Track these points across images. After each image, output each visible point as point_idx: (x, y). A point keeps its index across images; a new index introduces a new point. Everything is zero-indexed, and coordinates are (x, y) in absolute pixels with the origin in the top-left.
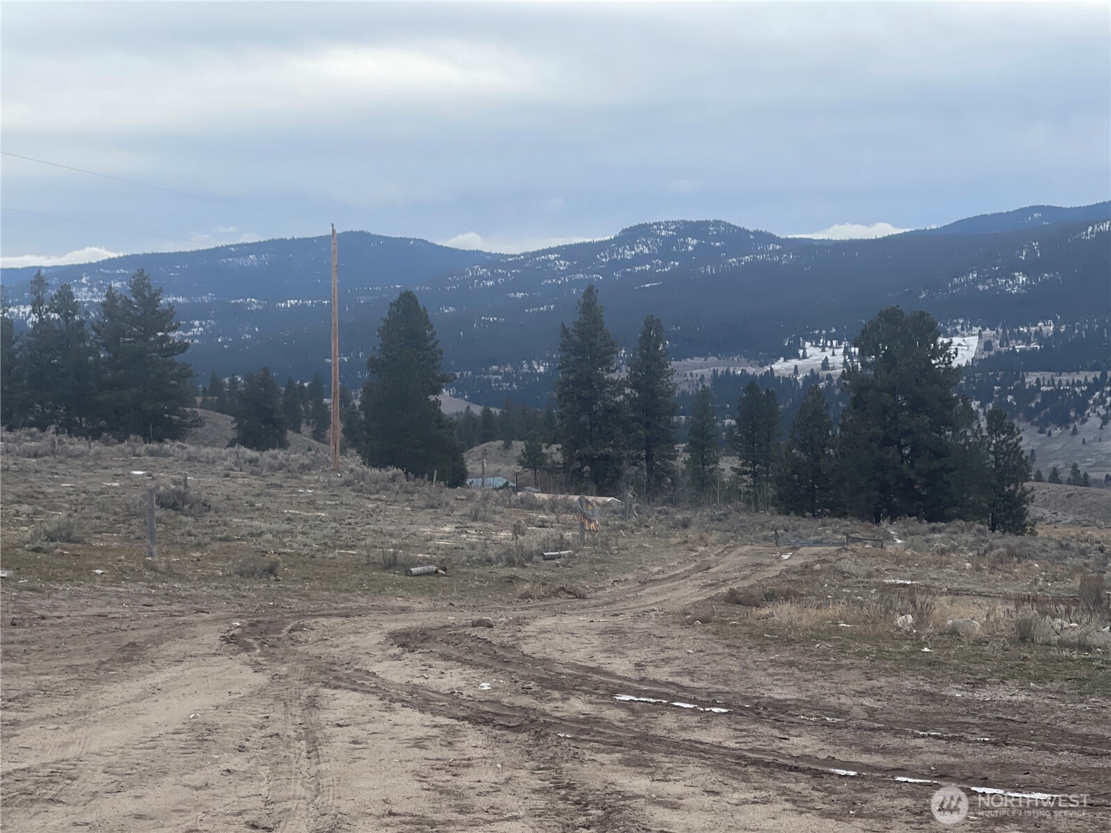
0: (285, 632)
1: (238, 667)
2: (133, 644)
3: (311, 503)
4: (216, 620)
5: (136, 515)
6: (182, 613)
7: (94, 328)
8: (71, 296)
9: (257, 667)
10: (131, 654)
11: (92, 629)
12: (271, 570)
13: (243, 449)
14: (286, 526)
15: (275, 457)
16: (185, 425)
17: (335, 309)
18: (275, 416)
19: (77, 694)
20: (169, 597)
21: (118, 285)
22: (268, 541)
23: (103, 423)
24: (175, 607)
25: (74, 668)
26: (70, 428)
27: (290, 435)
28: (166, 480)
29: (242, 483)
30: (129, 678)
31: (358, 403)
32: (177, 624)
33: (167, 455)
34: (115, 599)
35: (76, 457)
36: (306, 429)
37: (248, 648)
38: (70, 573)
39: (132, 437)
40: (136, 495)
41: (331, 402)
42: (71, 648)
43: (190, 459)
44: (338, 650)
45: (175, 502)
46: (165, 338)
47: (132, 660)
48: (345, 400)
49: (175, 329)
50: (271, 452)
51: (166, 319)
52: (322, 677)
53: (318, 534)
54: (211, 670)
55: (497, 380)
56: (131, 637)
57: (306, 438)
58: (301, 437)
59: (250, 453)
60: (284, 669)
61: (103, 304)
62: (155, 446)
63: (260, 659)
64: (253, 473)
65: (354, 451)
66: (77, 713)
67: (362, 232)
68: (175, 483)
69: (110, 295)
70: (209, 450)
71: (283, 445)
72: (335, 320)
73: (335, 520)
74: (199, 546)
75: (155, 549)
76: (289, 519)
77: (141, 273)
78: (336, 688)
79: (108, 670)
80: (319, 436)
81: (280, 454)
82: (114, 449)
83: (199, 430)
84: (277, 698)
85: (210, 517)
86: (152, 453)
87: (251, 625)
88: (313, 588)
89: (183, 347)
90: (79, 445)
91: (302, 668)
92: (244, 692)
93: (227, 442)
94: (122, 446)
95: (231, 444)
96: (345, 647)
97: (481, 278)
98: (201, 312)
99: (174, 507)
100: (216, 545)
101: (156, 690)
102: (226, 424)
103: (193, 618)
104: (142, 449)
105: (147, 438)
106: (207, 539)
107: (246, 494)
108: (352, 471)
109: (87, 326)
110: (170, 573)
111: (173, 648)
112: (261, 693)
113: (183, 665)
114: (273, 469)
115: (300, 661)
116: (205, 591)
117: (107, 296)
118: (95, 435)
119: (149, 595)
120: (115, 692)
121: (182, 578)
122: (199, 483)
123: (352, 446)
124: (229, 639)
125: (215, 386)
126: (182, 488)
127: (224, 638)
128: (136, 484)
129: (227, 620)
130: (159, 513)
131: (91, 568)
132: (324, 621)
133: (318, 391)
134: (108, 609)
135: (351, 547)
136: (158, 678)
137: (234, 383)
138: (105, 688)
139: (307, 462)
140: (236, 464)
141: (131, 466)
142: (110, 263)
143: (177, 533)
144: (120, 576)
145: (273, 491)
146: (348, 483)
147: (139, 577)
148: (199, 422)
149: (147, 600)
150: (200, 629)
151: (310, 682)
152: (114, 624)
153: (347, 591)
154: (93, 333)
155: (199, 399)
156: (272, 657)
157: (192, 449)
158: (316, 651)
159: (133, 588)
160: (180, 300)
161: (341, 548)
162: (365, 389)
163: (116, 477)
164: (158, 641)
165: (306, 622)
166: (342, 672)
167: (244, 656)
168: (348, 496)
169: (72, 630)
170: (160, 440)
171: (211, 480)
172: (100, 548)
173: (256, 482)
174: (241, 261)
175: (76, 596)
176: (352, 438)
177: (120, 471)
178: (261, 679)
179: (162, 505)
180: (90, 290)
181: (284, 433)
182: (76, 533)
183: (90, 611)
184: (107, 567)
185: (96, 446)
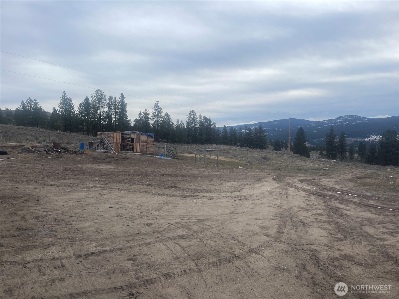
0: (282, 178)
1: (275, 183)
2: (259, 179)
3: (285, 159)
4: (271, 176)
5: (259, 160)
6: (266, 175)
7: (253, 133)
8: (250, 128)
9: (278, 183)
10: (259, 180)
11: (254, 176)
12: (279, 169)
13: (275, 151)
14: (281, 163)
15: (280, 152)
16: (266, 147)
17: (290, 130)
18: (279, 146)
19: (252, 185)
20: (264, 172)
21: (257, 127)
22: (279, 165)
23: (254, 147)
24: (265, 174)
25: (251, 181)
26: (250, 147)
27: (282, 149)
28: (264, 155)
29: (274, 156)
30: (259, 183)
31: (292, 144)
32: (266, 176)
33: (263, 151)
34: (257, 172)
35: (250, 151)
36: (284, 148)
37: (276, 180)
38: (250, 168)
39: (258, 149)
40: (259, 157)
41: (288, 144)
42: (251, 178)
43: (267, 152)
44: (290, 181)
45: (265, 158)
46: (263, 134)
47: (259, 181)
48: (291, 144)
49: (265, 133)
50: (279, 151)
51: (264, 132)
52: (288, 186)
53: (286, 164)
54: (271, 183)
55: (315, 141)
56: (259, 177)
57: (284, 150)
59: (276, 152)
60: (282, 184)
61: (255, 130)
62: (262, 150)
63: (278, 182)
64: (276, 155)
65: (292, 152)
66: (252, 188)
67: (294, 118)
68: (265, 155)
69: (256, 128)
70: (269, 151)
71: (281, 150)
72: (290, 132)
73: (289, 162)
74: (268, 165)
75: (262, 165)
76: (282, 162)
77: (260, 125)
78: (290, 187)
79: (256, 182)
80: (286, 149)
81: (281, 152)
82: (256, 150)
83: (268, 148)
84: (281, 188)
85: (270, 161)
86: (261, 151)
87: (277, 177)
88: (286, 172)
89: (266, 136)
90: (251, 150)
91: (285, 184)
92: (276, 187)
93: (272, 150)
94: (257, 150)
95: (273, 150)
96: (291, 181)
97: (313, 125)
98: (268, 131)
99: (265, 159)
100: (271, 165)
101: (263, 185)
102: (272, 147)
103: (268, 175)
104: (260, 150)
105: (261, 149)
106: (270, 164)
107: (275, 157)
108: (292, 155)
109: (252, 133)
110: (264, 169)
111: (265, 180)
112: (279, 187)
113: (267, 182)
114: (279, 154)
115: (284, 183)
116: (269, 171)
117: (255, 128)
118: (253, 148)
119: (262, 172)
120: (257, 185)
121: (266, 169)
122: (268, 156)
123: (291, 151)
124: (274, 179)
125: (270, 142)
126: (266, 156)
127: (273, 179)
128: (259, 156)
129: (273, 176)
130: (263, 160)
131: (253, 167)
132: (288, 177)
133: (286, 143)
134: (256, 173)
135: (292, 166)
136: (263, 184)
137: (273, 141)
138: (256, 184)
139: (285, 153)
140: (274, 153)
141: (258, 153)
142: (256, 124)
143: (265, 163)
144: (257, 169)
145: (279, 157)
146: (291, 157)
147: (260, 169)
148: (268, 147)
149: (261, 172)
150: (269, 177)
151: (286, 186)
152: (257, 176)
153: (291, 173)
154: (253, 134)
155: (268, 143)
156: (280, 182)
157: (267, 151)
158: (287, 182)
159: (259, 170)
160: (266, 129)
161: (290, 166)
162: (294, 142)
163: (256, 154)
164: (263, 178)
165: (285, 177)
166: (291, 185)
167: (276, 182)
168: (291, 158)
169: (251, 176)
170: (262, 149)
171: (270, 155)
172: (254, 164)
173: (277, 156)
174: (275, 123)
175: (251, 171)
176: (291, 149)
177: (257, 154)
178: (279, 185)
179: (263, 159)
180: (253, 128)
181: (281, 149)
182: (251, 162)
183: (253, 173)
184: (255, 167)
185: (253, 150)
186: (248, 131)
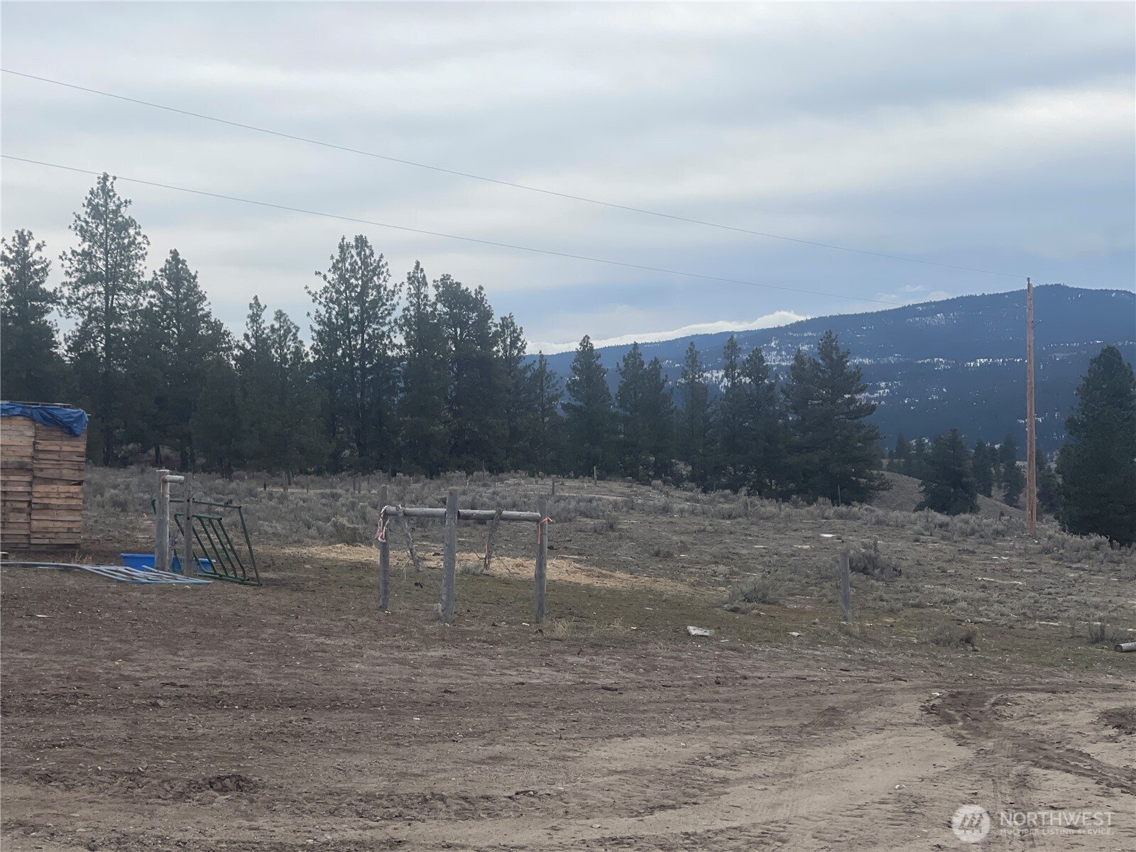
0: (987, 705)
1: (941, 739)
2: (833, 709)
3: (1007, 571)
4: (915, 689)
5: (828, 578)
6: (879, 680)
7: (783, 391)
8: (762, 360)
9: (962, 742)
10: (831, 719)
11: (792, 692)
12: (968, 640)
13: (933, 513)
14: (980, 594)
15: (967, 522)
16: (872, 488)
17: (1031, 368)
18: (964, 480)
19: (782, 757)
20: (866, 662)
21: (805, 348)
22: (962, 609)
23: (792, 485)
24: (872, 673)
25: (777, 730)
26: (760, 490)
27: (981, 499)
28: (856, 543)
29: (933, 549)
30: (831, 743)
31: (1054, 466)
32: (875, 691)
33: (855, 518)
34: (811, 662)
35: (767, 519)
36: (998, 493)
37: (950, 720)
38: (768, 634)
39: (820, 499)
40: (825, 559)
41: (1025, 466)
42: (774, 709)
43: (878, 523)
44: (1047, 727)
45: (866, 566)
46: (852, 400)
47: (833, 725)
48: (1040, 463)
49: (861, 391)
50: (963, 516)
51: (854, 381)
52: (1032, 756)
53: (1016, 604)
54: (914, 740)
56: (831, 701)
57: (998, 503)
58: (991, 501)
59: (941, 518)
60: (989, 745)
61: (792, 367)
62: (843, 509)
63: (964, 732)
64: (943, 538)
65: (1051, 517)
66: (783, 775)
67: (1058, 286)
68: (865, 546)
69: (799, 357)
70: (897, 513)
71: (974, 509)
72: (1031, 380)
73: (1033, 590)
74: (892, 612)
75: (849, 613)
76: (984, 587)
77: (829, 334)
78: (1047, 768)
79: (809, 734)
80: (1011, 500)
81: (972, 519)
82: (803, 511)
83: (885, 493)
84: (984, 774)
85: (901, 582)
86: (841, 516)
87: (952, 696)
88: (1014, 661)
89: (870, 409)
90: (770, 507)
91: (1009, 744)
92: (949, 765)
93: (914, 506)
94: (811, 508)
95: (920, 507)
96: (1054, 725)
98: (887, 373)
99: (864, 571)
100: (909, 612)
101: (858, 757)
102: (913, 487)
103: (890, 685)
104: (831, 511)
105: (835, 500)
106: (900, 605)
107: (937, 559)
108: (1050, 537)
109: (777, 389)
110: (864, 639)
111: (874, 715)
112: (967, 767)
113: (885, 733)
114: (965, 535)
115: (1006, 737)
116: (900, 658)
117: (796, 359)
118: (785, 497)
119: (846, 660)
120: (819, 756)
121: (877, 644)
122: (890, 547)
123: (1048, 511)
124: (930, 710)
125: (901, 449)
126: (872, 552)
127: (924, 708)
128: (826, 547)
129: (926, 689)
130: (852, 577)
131: (787, 630)
132: (1029, 696)
133: (1009, 454)
134: (806, 672)
135: (1052, 619)
136: (859, 745)
137: (921, 445)
138: (809, 752)
139: (1001, 527)
140: (927, 529)
141: (820, 528)
142: (798, 326)
143: (870, 597)
144: (816, 639)
145: (965, 557)
146: (1047, 551)
147: (833, 642)
148: (886, 486)
149: (844, 665)
150: (899, 697)
151: (1019, 760)
152: (813, 688)
153: (1051, 665)
154: (782, 396)
155: (885, 462)
156: (977, 732)
157: (880, 512)
158: (1023, 728)
159: (830, 652)
160: (867, 361)
161: (1041, 619)
162: (1063, 451)
163: (806, 540)
164: (858, 706)
165: (1010, 696)
166: (1054, 751)
167: (947, 728)
168: (1047, 564)
169: (773, 692)
170: (848, 504)
171: (900, 545)
172: (792, 611)
173: (947, 548)
174: (928, 320)
175: (774, 658)
176: (1048, 501)
177: (810, 534)
178: (966, 753)
179: (853, 569)
180: (779, 353)
181: (973, 496)
182: (771, 595)
183: (788, 673)
184: (802, 630)
185: (786, 508)
186: (748, 380)
